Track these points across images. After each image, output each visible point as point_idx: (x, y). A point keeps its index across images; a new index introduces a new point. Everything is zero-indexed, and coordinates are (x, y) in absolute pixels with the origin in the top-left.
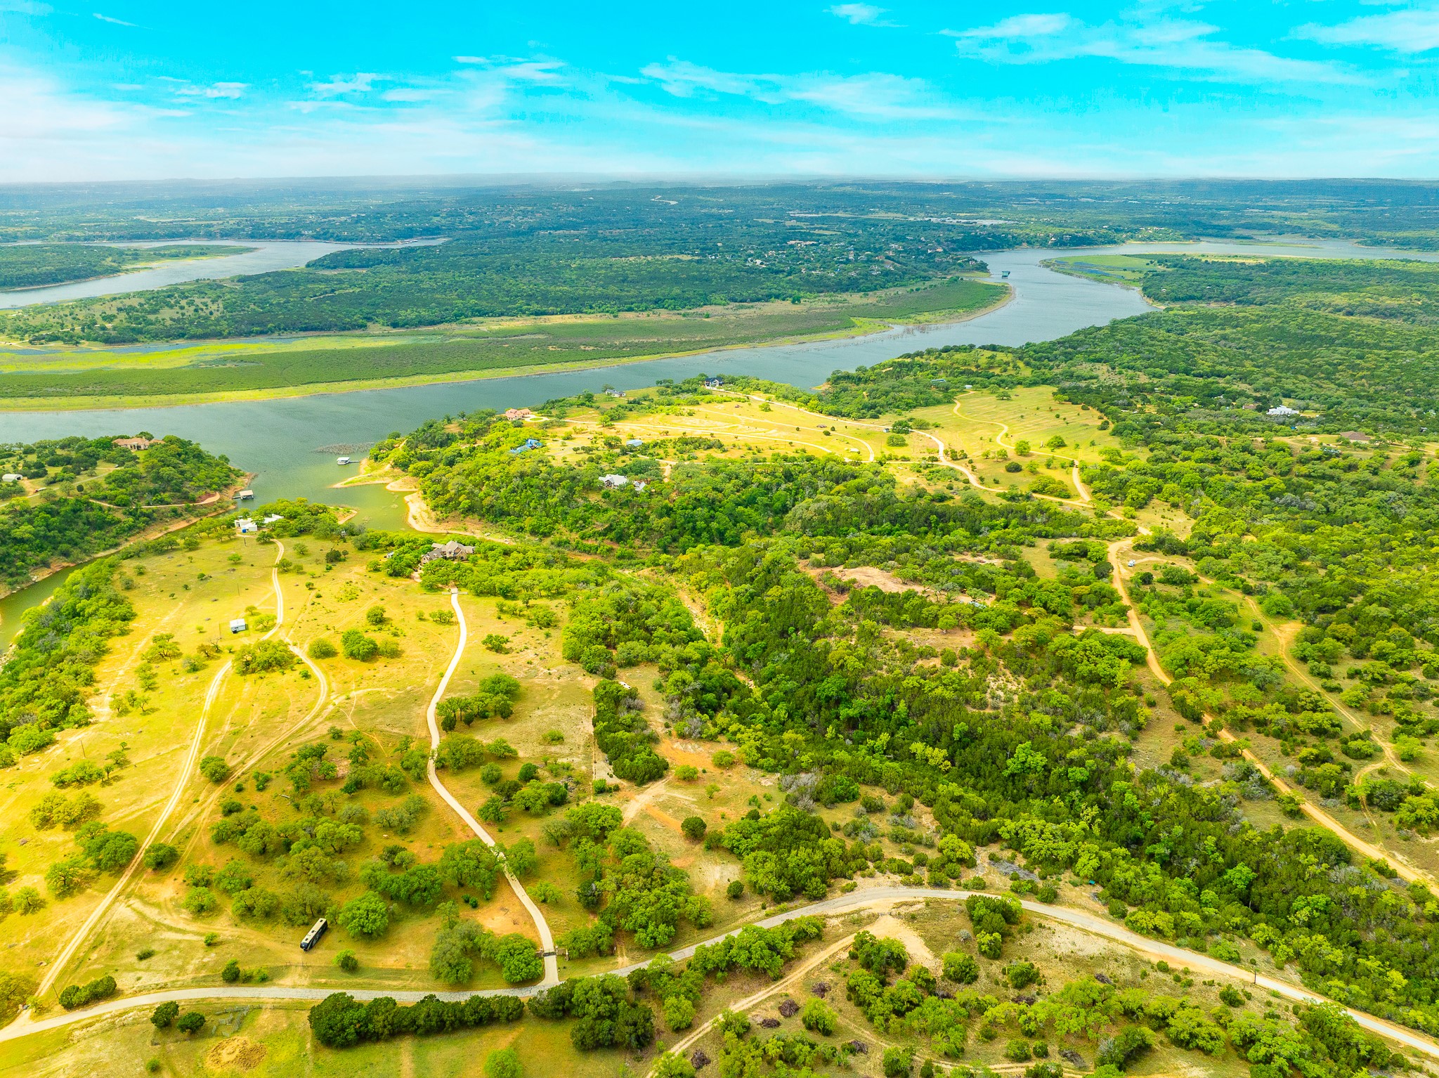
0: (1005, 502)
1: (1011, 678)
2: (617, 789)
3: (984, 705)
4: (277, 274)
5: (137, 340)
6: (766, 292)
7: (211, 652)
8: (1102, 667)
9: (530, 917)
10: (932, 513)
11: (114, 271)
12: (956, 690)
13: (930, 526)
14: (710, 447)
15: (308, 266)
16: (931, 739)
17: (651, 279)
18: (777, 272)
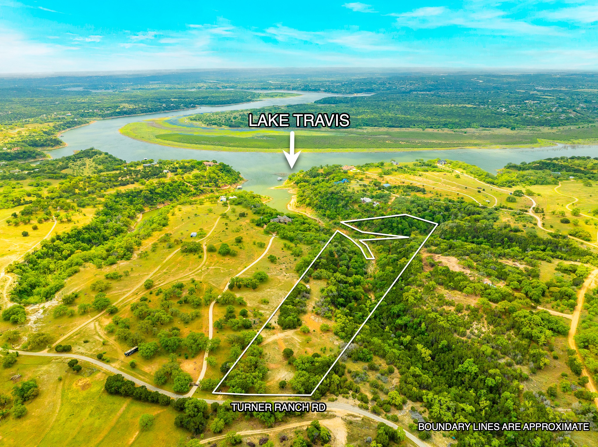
0: (550, 237)
1: (486, 326)
2: (274, 328)
3: (464, 335)
4: (301, 105)
5: (240, 127)
6: (500, 123)
7: (177, 242)
8: (535, 332)
9: (201, 369)
10: (506, 237)
11: (249, 101)
12: (453, 324)
13: (503, 243)
14: (418, 191)
15: (315, 102)
16: (429, 344)
17: (448, 114)
18: (511, 115)
